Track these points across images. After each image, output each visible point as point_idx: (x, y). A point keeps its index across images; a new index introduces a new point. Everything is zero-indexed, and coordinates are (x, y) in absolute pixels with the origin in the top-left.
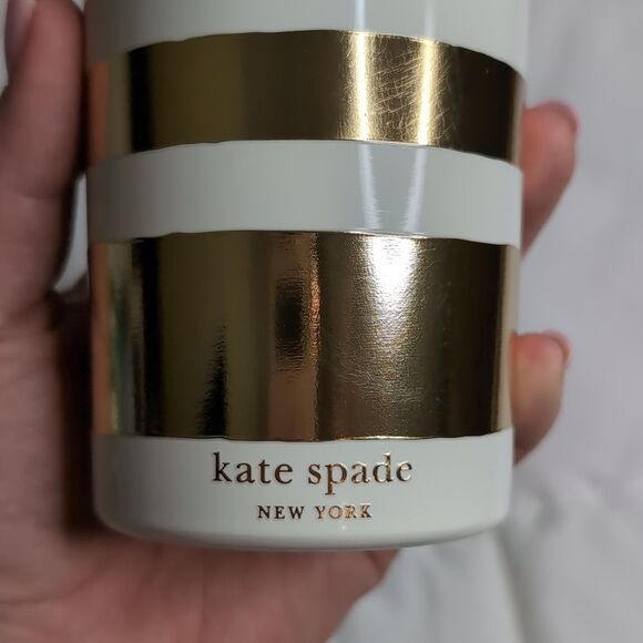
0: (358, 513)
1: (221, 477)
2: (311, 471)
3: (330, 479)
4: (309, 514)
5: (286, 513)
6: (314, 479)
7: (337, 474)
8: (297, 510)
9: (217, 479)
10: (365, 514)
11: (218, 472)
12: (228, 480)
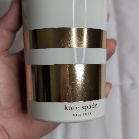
0: (89, 114)
1: (66, 109)
2: (82, 107)
3: (85, 109)
4: (82, 115)
5: (78, 115)
6: (83, 109)
7: (86, 108)
8: (80, 114)
9: (65, 110)
10: (91, 114)
11: (65, 108)
12: (67, 110)
